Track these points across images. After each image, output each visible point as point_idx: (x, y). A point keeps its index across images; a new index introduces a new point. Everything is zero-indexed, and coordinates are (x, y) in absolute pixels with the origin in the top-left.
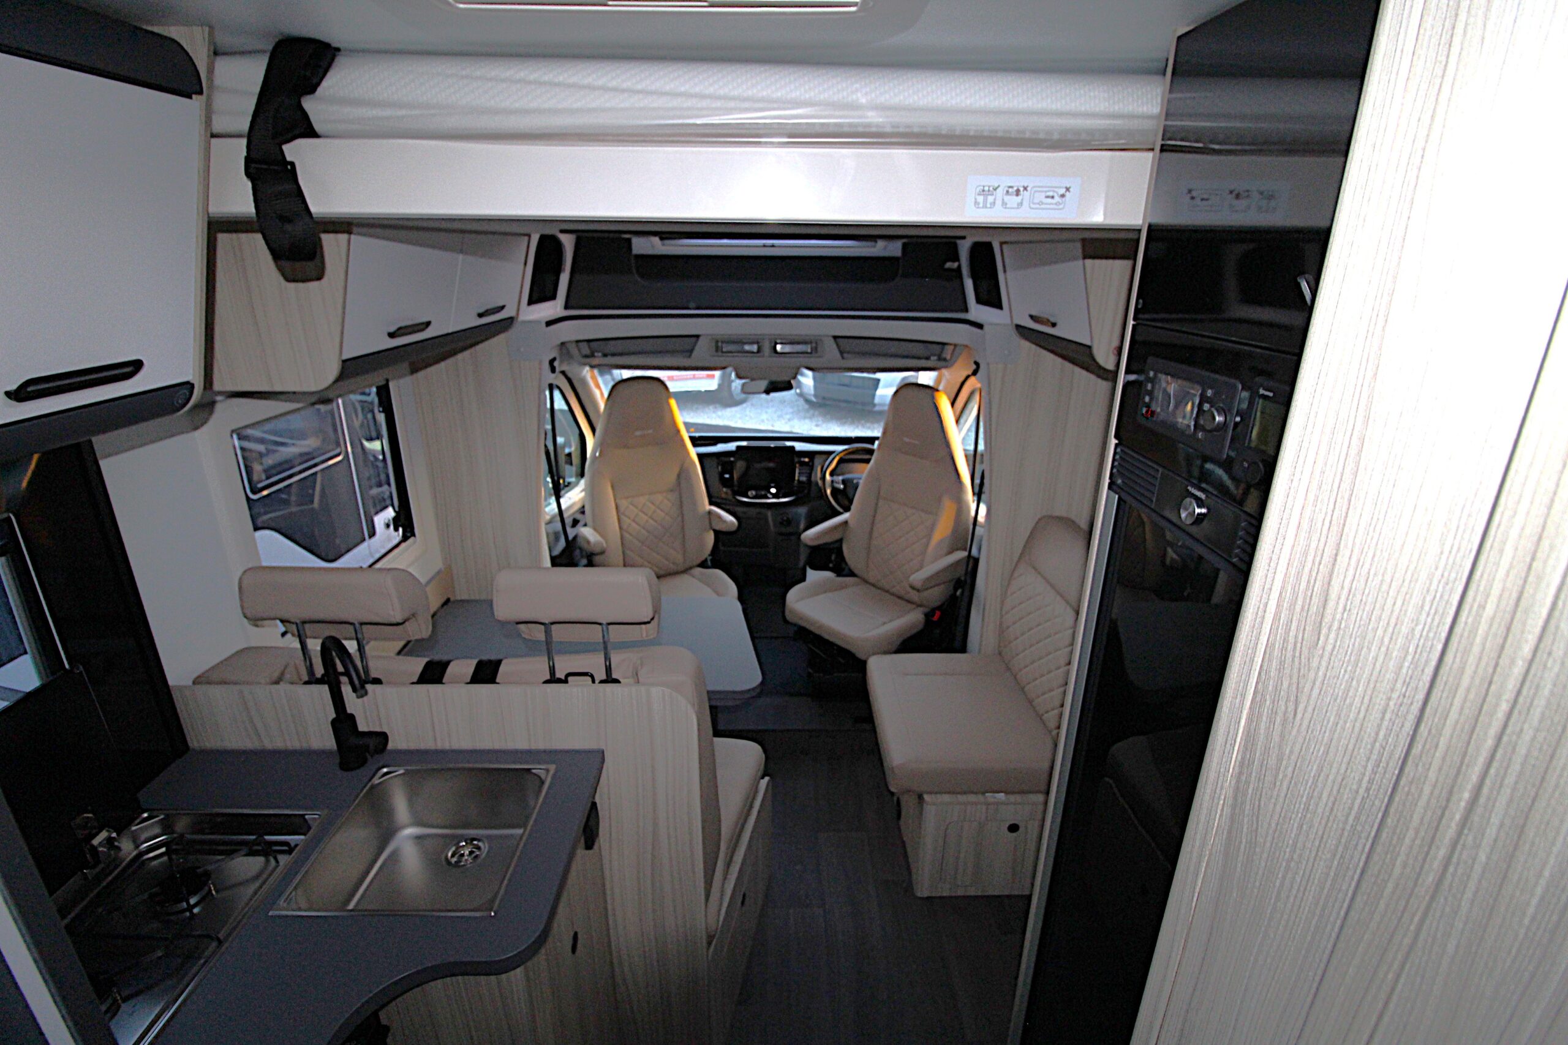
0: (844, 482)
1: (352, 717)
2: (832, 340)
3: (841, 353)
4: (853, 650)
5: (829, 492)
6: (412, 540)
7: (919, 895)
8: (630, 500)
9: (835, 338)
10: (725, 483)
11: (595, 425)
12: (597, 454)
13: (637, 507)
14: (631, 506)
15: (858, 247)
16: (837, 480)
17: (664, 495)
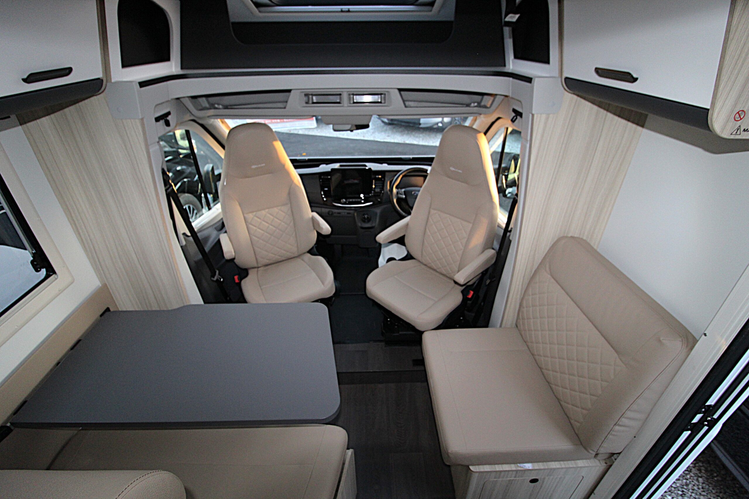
0: (405, 193)
2: (397, 91)
3: (404, 101)
5: (395, 201)
8: (254, 213)
9: (400, 90)
12: (225, 184)
13: (259, 218)
14: (255, 218)
15: (417, 11)
16: (401, 192)
17: (279, 208)
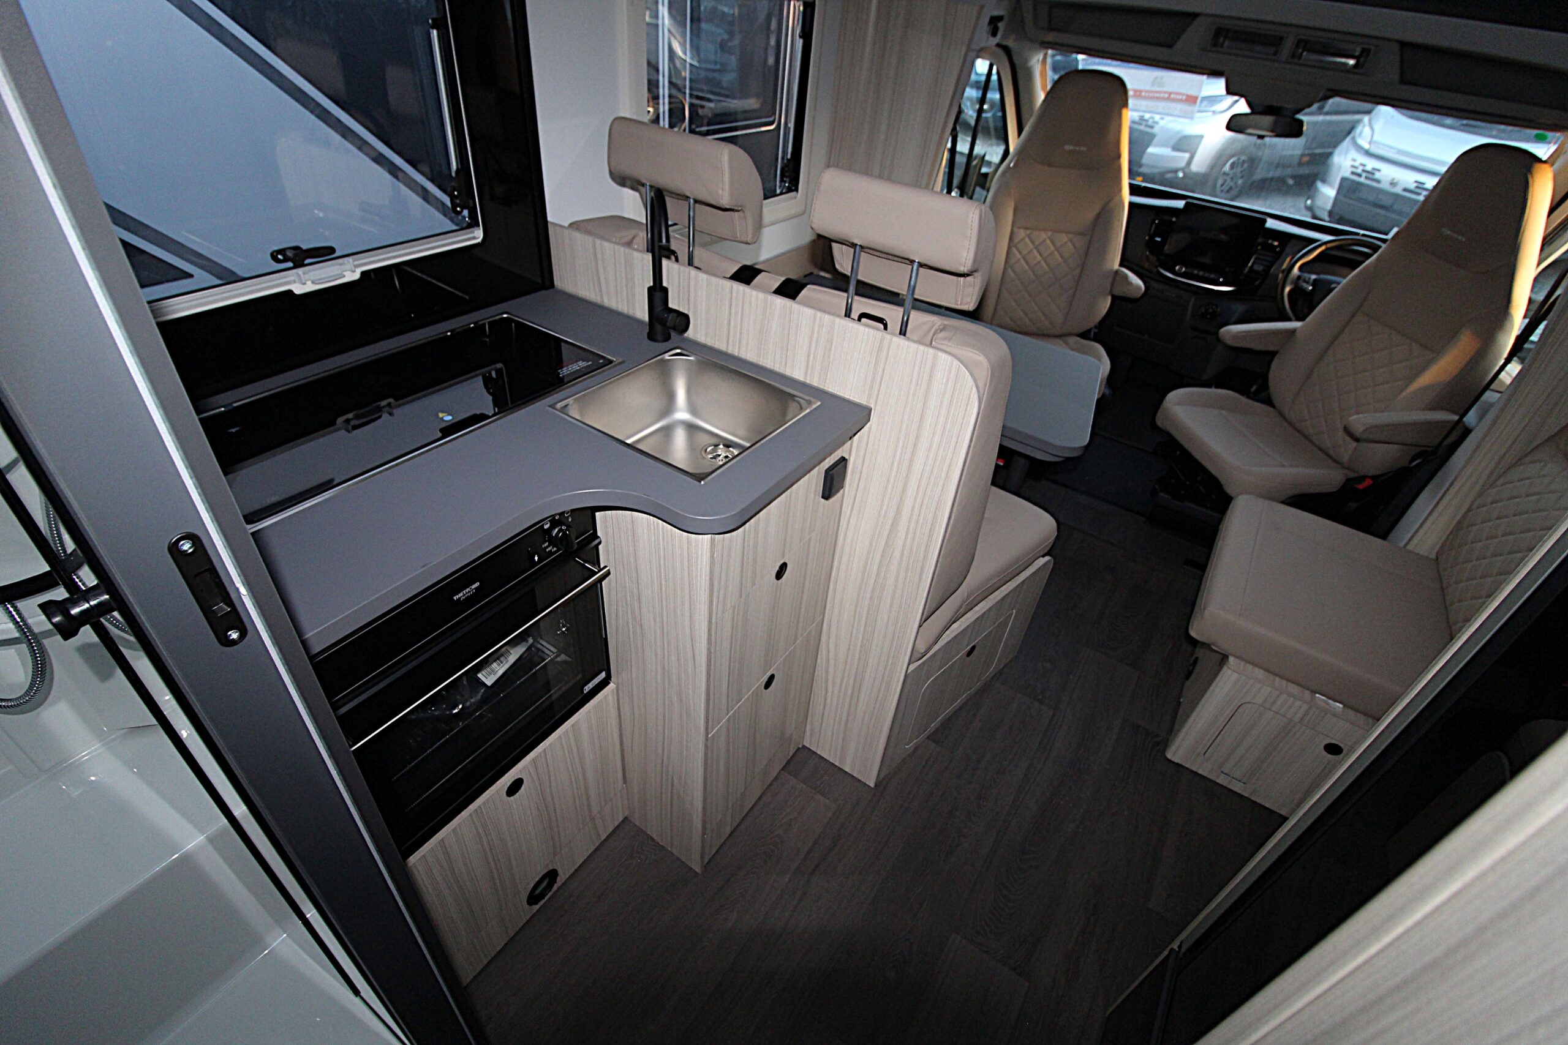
0: (1314, 282)
1: (665, 291)
2: (1396, 47)
3: (1403, 67)
4: (1223, 481)
5: (1287, 289)
6: (793, 194)
7: (1169, 756)
8: (1028, 232)
9: (1405, 45)
10: (1151, 245)
11: (1024, 122)
12: (1012, 165)
13: (1033, 243)
14: (1027, 240)
16: (1307, 279)
17: (1071, 236)
